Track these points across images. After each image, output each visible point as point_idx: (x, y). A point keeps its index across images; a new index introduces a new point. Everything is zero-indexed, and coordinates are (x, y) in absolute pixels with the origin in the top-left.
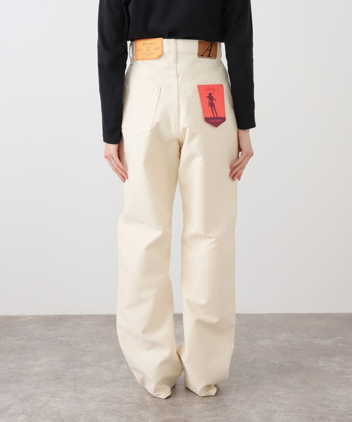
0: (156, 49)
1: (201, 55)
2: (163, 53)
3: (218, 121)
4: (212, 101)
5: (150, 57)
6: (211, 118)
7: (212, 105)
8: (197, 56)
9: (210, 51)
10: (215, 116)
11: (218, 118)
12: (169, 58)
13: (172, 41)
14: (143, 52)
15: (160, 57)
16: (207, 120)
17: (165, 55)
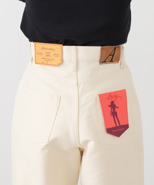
0: (56, 55)
1: (103, 61)
2: (62, 61)
3: (121, 129)
4: (114, 109)
5: (49, 63)
6: (113, 128)
7: (114, 114)
8: (98, 63)
9: (113, 56)
10: (118, 125)
11: (120, 127)
12: (69, 66)
13: (73, 48)
14: (43, 56)
15: (59, 65)
16: (110, 131)
17: (65, 62)
